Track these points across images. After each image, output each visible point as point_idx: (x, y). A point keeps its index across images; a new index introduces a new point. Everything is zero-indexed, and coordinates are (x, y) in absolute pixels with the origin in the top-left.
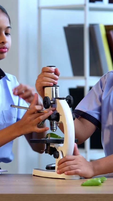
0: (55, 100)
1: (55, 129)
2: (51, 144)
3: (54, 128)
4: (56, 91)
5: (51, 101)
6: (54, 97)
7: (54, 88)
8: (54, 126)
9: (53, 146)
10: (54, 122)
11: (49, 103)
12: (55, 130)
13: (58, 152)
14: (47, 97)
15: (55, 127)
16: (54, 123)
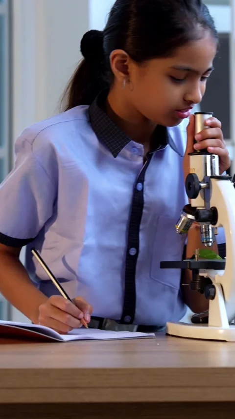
0: (210, 180)
1: (211, 240)
2: (200, 270)
3: (209, 238)
4: (213, 163)
5: (200, 182)
6: (209, 174)
7: (208, 157)
8: (209, 234)
9: (205, 275)
10: (208, 226)
11: (197, 187)
12: (211, 242)
13: (214, 287)
14: (194, 175)
15: (211, 236)
16: (210, 228)
